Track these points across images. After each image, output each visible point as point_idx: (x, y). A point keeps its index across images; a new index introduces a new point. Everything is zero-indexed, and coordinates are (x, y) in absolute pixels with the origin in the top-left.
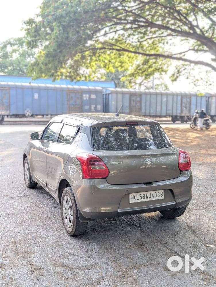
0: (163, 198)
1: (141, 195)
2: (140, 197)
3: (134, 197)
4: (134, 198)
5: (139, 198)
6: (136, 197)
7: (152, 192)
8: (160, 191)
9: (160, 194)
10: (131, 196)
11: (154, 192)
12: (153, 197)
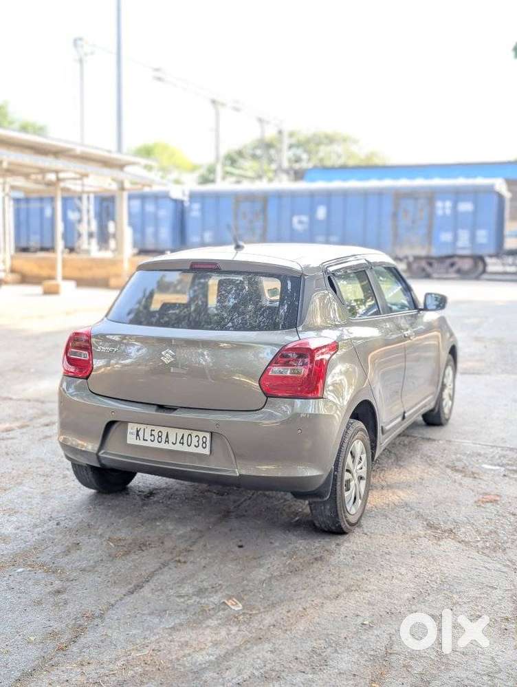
0: (207, 451)
1: (153, 433)
2: (151, 435)
3: (138, 432)
4: (138, 435)
5: (148, 437)
6: (141, 433)
7: (180, 432)
8: (201, 435)
9: (201, 442)
10: (132, 428)
11: (187, 433)
12: (183, 443)
